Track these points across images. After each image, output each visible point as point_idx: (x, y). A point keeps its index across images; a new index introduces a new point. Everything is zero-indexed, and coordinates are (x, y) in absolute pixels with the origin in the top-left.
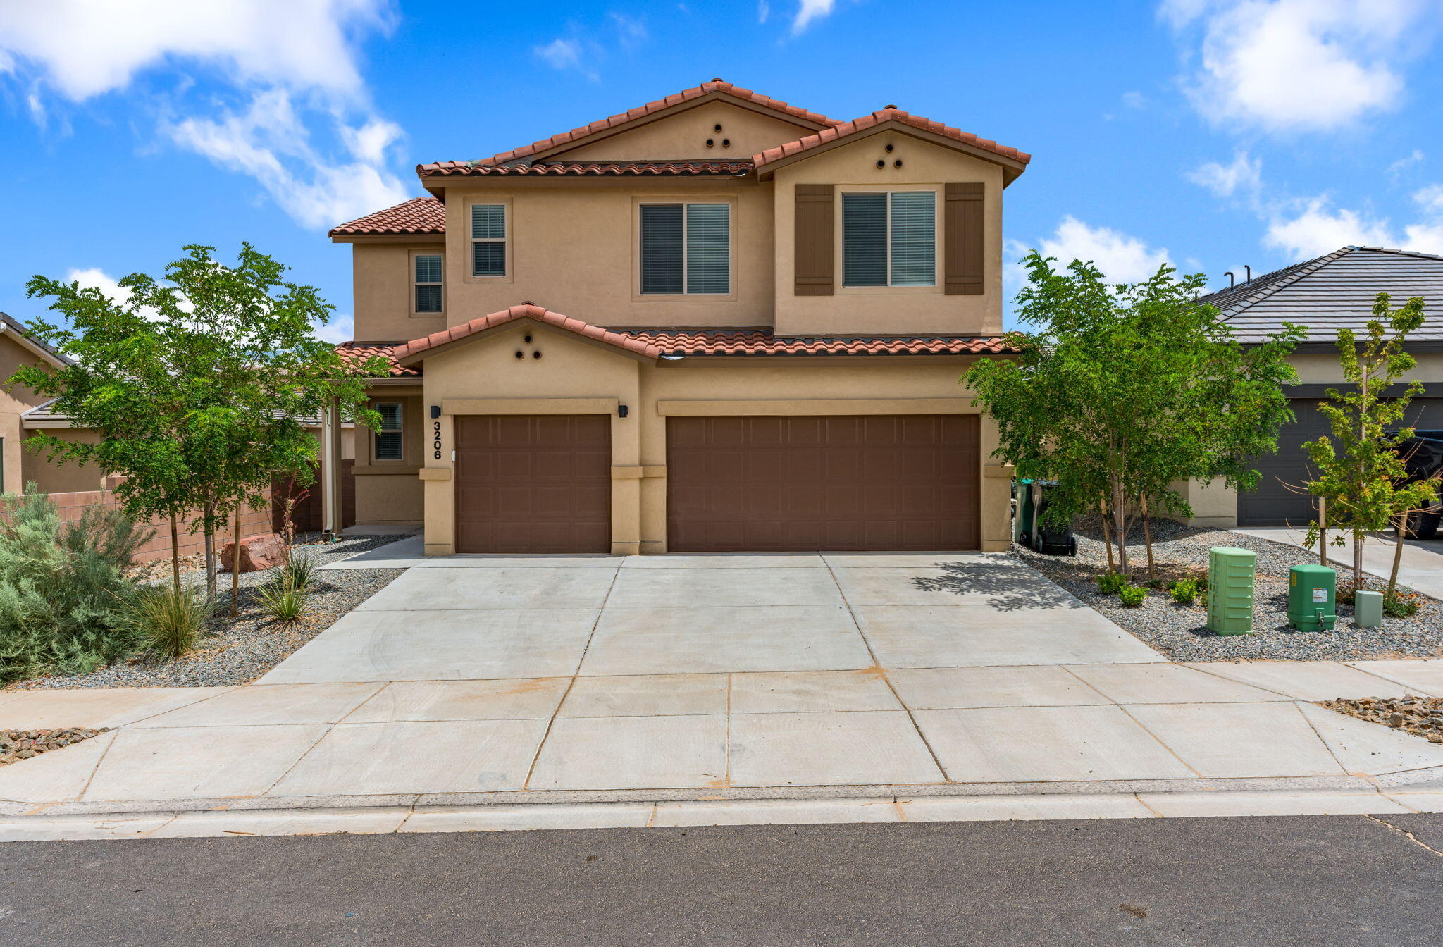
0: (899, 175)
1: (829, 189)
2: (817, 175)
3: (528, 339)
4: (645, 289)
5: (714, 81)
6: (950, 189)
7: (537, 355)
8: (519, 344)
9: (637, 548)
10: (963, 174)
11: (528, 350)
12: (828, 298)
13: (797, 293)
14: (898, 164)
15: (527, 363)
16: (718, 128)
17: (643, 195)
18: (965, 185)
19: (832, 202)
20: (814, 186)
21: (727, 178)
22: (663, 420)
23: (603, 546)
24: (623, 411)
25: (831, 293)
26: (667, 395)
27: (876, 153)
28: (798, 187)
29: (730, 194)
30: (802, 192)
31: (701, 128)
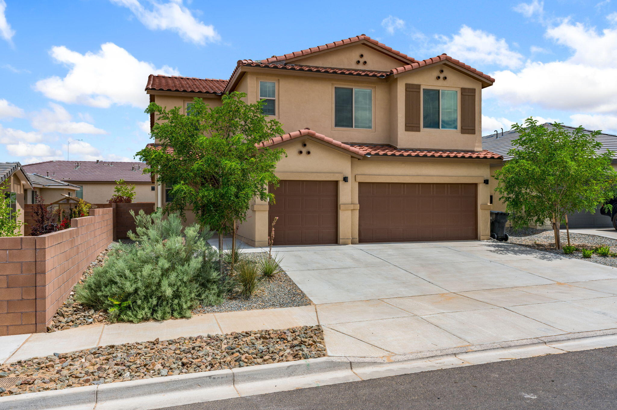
0: (445, 83)
1: (419, 86)
2: (414, 80)
3: (305, 145)
4: (336, 125)
5: (362, 35)
6: (463, 90)
7: (309, 153)
8: (300, 147)
9: (350, 241)
10: (468, 84)
11: (304, 150)
12: (418, 133)
13: (406, 130)
14: (445, 78)
15: (303, 156)
16: (362, 56)
17: (336, 83)
18: (469, 89)
19: (420, 92)
20: (413, 85)
21: (375, 78)
22: (357, 183)
23: (335, 240)
24: (345, 179)
25: (419, 131)
26: (359, 173)
27: (436, 73)
28: (406, 85)
29: (372, 85)
30: (408, 86)
31: (354, 55)
